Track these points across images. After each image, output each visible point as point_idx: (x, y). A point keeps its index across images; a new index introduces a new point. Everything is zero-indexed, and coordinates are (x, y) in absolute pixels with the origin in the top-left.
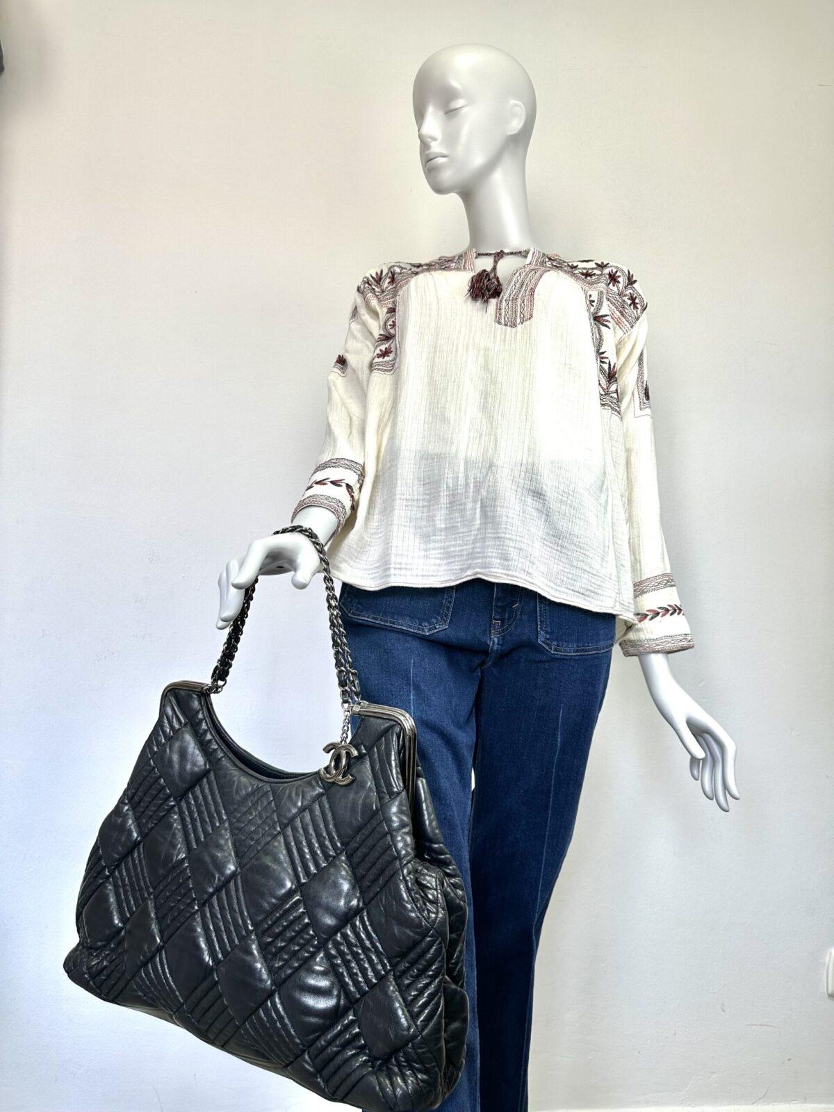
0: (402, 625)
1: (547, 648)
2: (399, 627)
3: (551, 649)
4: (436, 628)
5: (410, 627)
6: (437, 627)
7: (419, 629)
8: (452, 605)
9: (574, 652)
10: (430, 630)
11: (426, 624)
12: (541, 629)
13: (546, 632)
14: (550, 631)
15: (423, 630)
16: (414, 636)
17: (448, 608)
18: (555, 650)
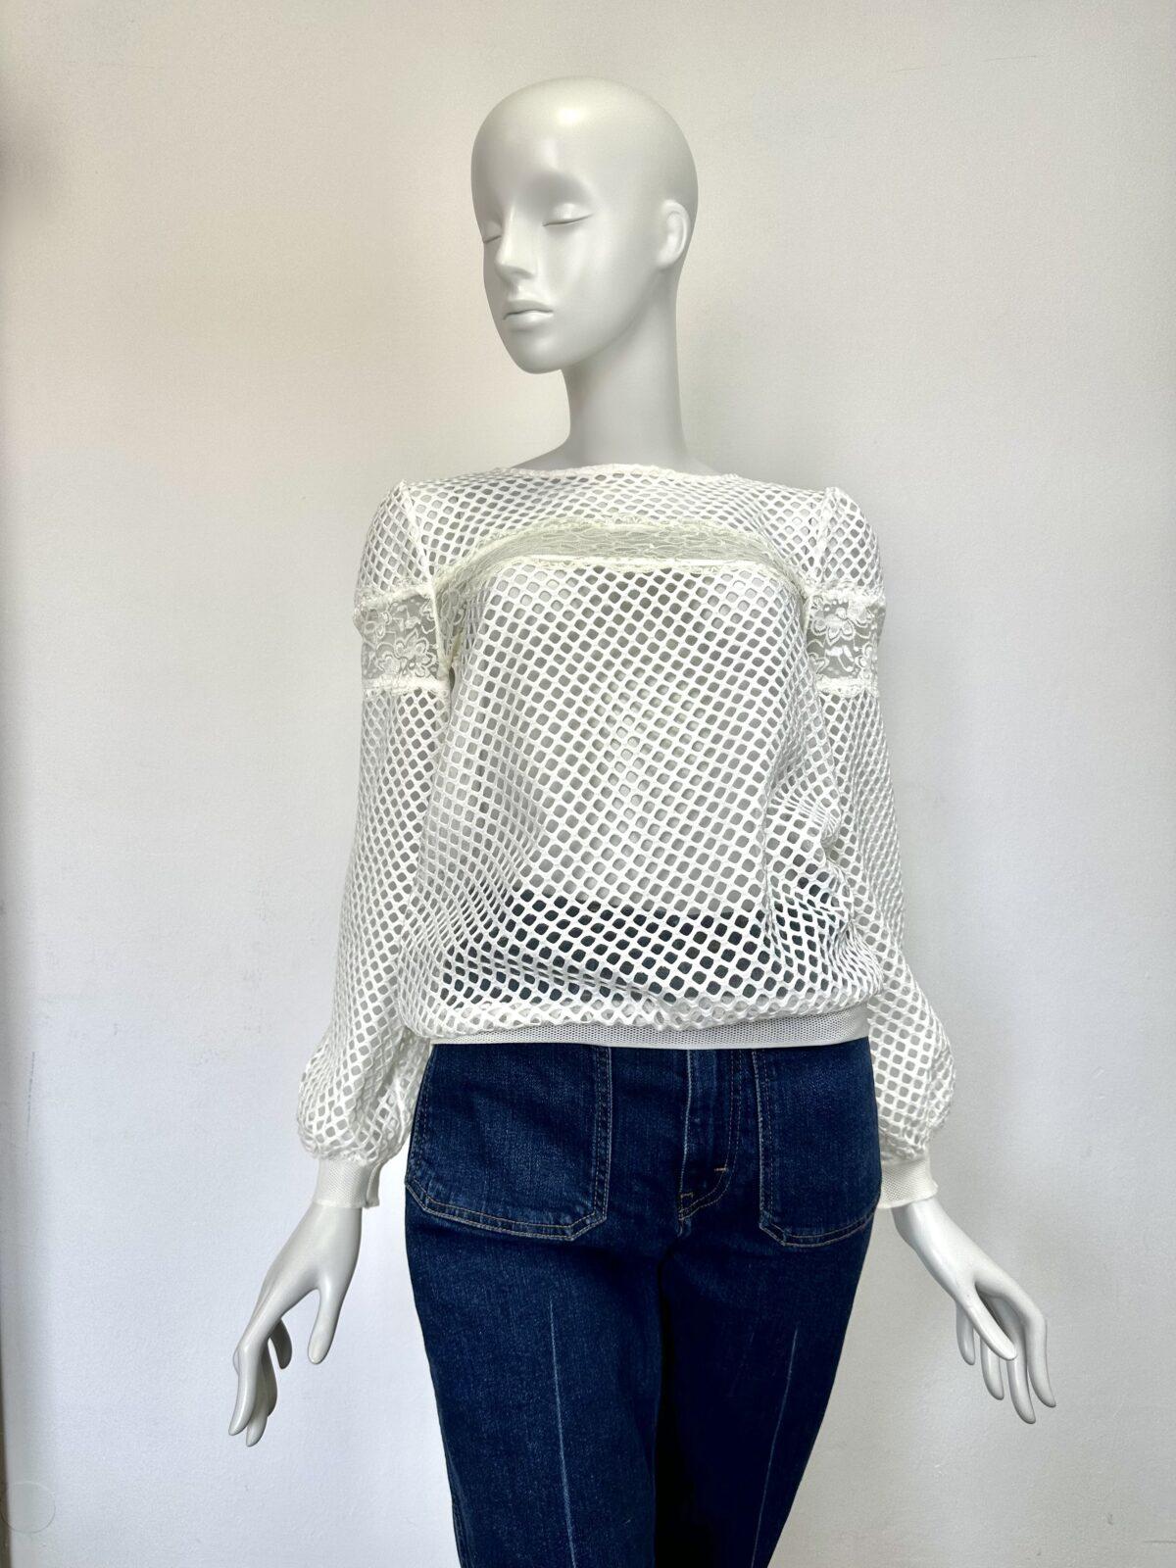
0: (525, 1230)
1: (775, 1237)
2: (521, 1234)
3: (781, 1238)
4: (586, 1225)
5: (539, 1230)
6: (588, 1222)
7: (555, 1232)
8: (608, 1176)
9: (821, 1240)
10: (576, 1229)
11: (568, 1219)
12: (765, 1208)
13: (775, 1213)
14: (779, 1210)
15: (564, 1233)
16: (549, 1246)
17: (601, 1183)
18: (790, 1240)
